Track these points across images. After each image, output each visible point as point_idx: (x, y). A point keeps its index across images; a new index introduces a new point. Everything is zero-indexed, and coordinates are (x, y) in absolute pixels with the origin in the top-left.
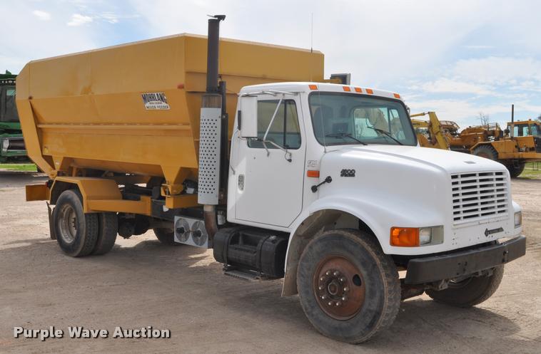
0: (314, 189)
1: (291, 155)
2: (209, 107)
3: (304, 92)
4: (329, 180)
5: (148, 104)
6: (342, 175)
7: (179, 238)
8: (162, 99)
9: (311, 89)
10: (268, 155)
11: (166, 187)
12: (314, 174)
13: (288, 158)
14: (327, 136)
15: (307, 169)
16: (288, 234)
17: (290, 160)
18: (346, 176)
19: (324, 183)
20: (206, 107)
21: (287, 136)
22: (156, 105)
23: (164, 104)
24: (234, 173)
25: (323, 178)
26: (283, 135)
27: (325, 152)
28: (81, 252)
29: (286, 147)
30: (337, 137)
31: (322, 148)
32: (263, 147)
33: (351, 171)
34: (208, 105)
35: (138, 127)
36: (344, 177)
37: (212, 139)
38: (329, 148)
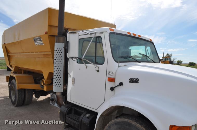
0: (112, 89)
1: (98, 68)
2: (58, 42)
3: (106, 32)
4: (121, 84)
5: (36, 43)
6: (130, 82)
7: (52, 103)
8: (40, 40)
9: (110, 31)
10: (87, 67)
11: (43, 81)
12: (112, 80)
13: (97, 69)
14: (120, 57)
15: (108, 76)
16: (97, 113)
17: (98, 71)
18: (133, 82)
19: (118, 86)
20: (57, 42)
21: (97, 58)
22: (39, 43)
23: (41, 42)
24: (70, 77)
25: (117, 83)
26: (94, 58)
27: (119, 66)
28: (17, 104)
29: (96, 63)
30: (124, 58)
31: (117, 64)
32: (83, 63)
33: (136, 79)
34: (58, 41)
35: (35, 53)
36: (131, 83)
37: (59, 58)
38: (121, 64)
